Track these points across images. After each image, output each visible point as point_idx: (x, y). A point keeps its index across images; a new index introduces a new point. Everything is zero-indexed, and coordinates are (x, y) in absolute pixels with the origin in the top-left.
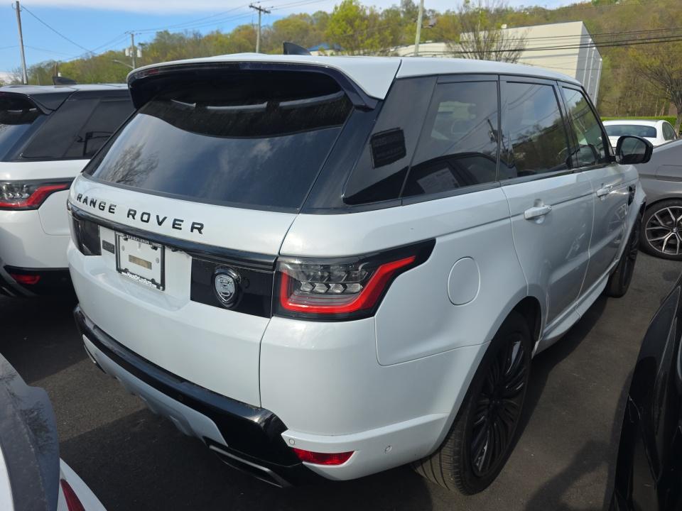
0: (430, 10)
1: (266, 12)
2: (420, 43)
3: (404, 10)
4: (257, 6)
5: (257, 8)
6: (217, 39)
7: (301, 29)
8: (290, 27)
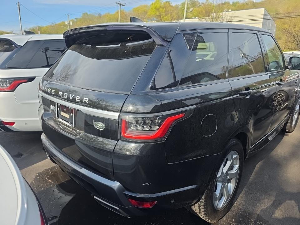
0: (202, 3)
1: (123, 5)
2: (186, 19)
3: (190, 3)
4: (119, 3)
5: (119, 4)
6: (108, 16)
7: (144, 12)
8: (139, 11)
